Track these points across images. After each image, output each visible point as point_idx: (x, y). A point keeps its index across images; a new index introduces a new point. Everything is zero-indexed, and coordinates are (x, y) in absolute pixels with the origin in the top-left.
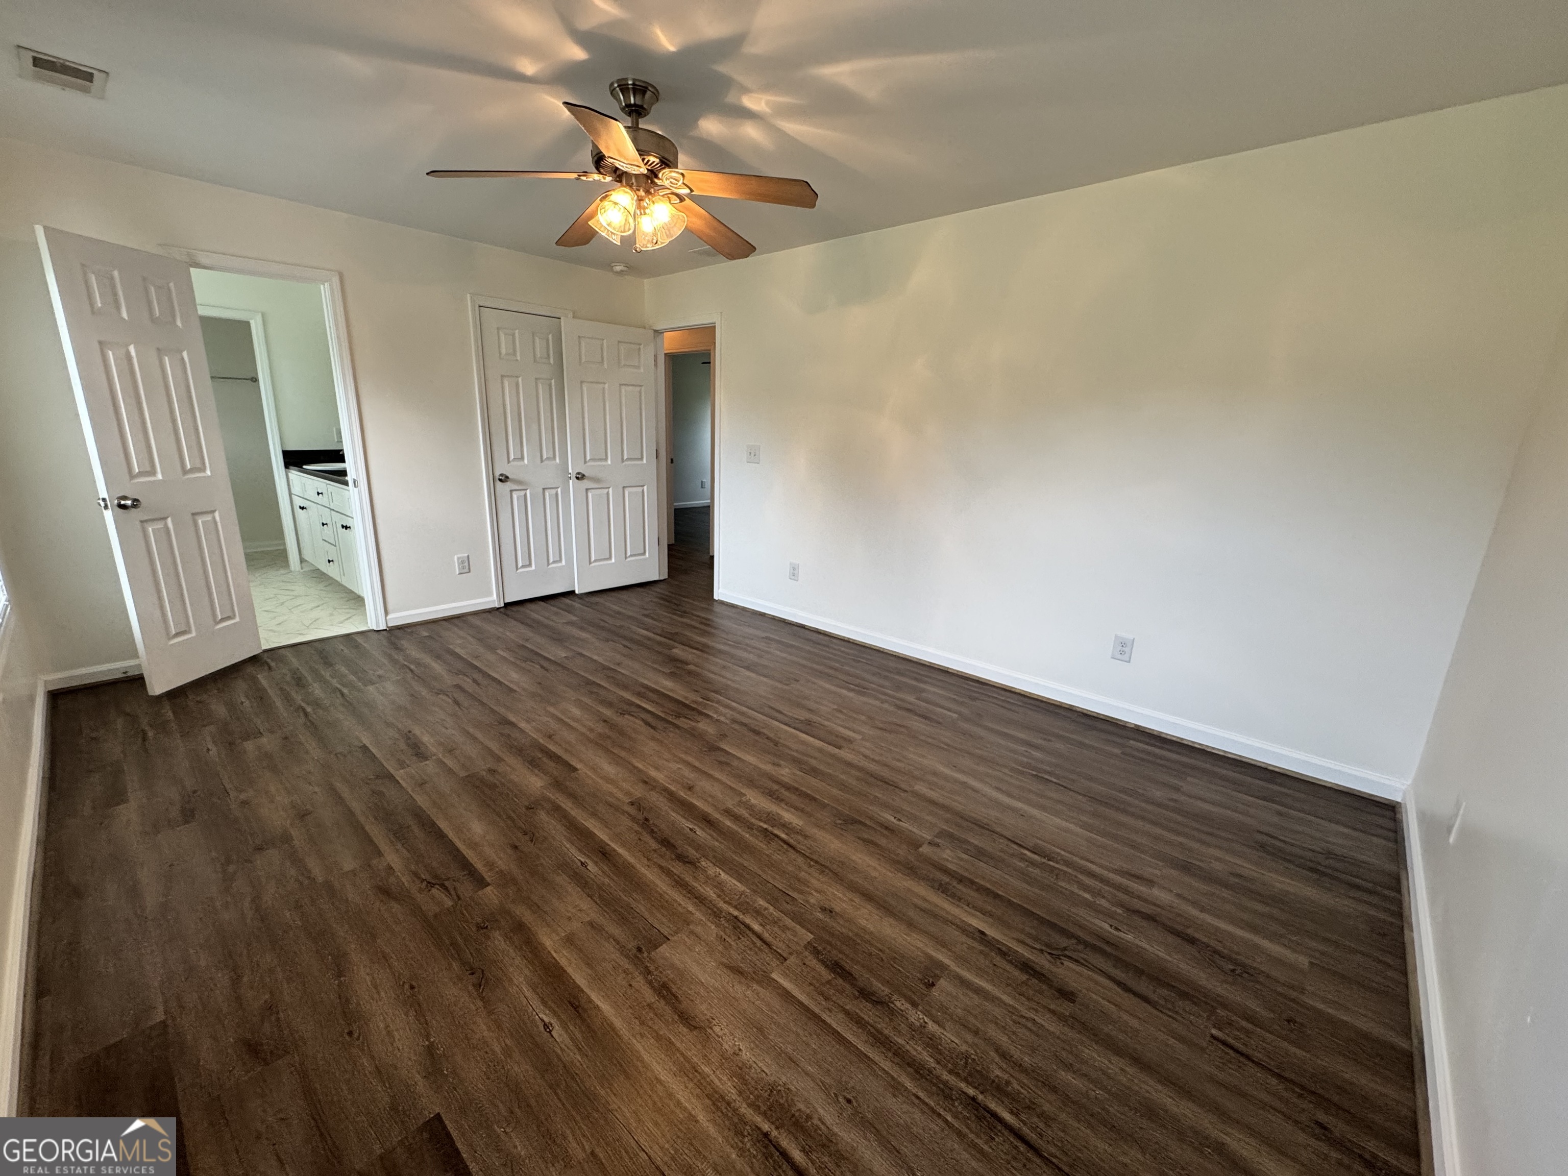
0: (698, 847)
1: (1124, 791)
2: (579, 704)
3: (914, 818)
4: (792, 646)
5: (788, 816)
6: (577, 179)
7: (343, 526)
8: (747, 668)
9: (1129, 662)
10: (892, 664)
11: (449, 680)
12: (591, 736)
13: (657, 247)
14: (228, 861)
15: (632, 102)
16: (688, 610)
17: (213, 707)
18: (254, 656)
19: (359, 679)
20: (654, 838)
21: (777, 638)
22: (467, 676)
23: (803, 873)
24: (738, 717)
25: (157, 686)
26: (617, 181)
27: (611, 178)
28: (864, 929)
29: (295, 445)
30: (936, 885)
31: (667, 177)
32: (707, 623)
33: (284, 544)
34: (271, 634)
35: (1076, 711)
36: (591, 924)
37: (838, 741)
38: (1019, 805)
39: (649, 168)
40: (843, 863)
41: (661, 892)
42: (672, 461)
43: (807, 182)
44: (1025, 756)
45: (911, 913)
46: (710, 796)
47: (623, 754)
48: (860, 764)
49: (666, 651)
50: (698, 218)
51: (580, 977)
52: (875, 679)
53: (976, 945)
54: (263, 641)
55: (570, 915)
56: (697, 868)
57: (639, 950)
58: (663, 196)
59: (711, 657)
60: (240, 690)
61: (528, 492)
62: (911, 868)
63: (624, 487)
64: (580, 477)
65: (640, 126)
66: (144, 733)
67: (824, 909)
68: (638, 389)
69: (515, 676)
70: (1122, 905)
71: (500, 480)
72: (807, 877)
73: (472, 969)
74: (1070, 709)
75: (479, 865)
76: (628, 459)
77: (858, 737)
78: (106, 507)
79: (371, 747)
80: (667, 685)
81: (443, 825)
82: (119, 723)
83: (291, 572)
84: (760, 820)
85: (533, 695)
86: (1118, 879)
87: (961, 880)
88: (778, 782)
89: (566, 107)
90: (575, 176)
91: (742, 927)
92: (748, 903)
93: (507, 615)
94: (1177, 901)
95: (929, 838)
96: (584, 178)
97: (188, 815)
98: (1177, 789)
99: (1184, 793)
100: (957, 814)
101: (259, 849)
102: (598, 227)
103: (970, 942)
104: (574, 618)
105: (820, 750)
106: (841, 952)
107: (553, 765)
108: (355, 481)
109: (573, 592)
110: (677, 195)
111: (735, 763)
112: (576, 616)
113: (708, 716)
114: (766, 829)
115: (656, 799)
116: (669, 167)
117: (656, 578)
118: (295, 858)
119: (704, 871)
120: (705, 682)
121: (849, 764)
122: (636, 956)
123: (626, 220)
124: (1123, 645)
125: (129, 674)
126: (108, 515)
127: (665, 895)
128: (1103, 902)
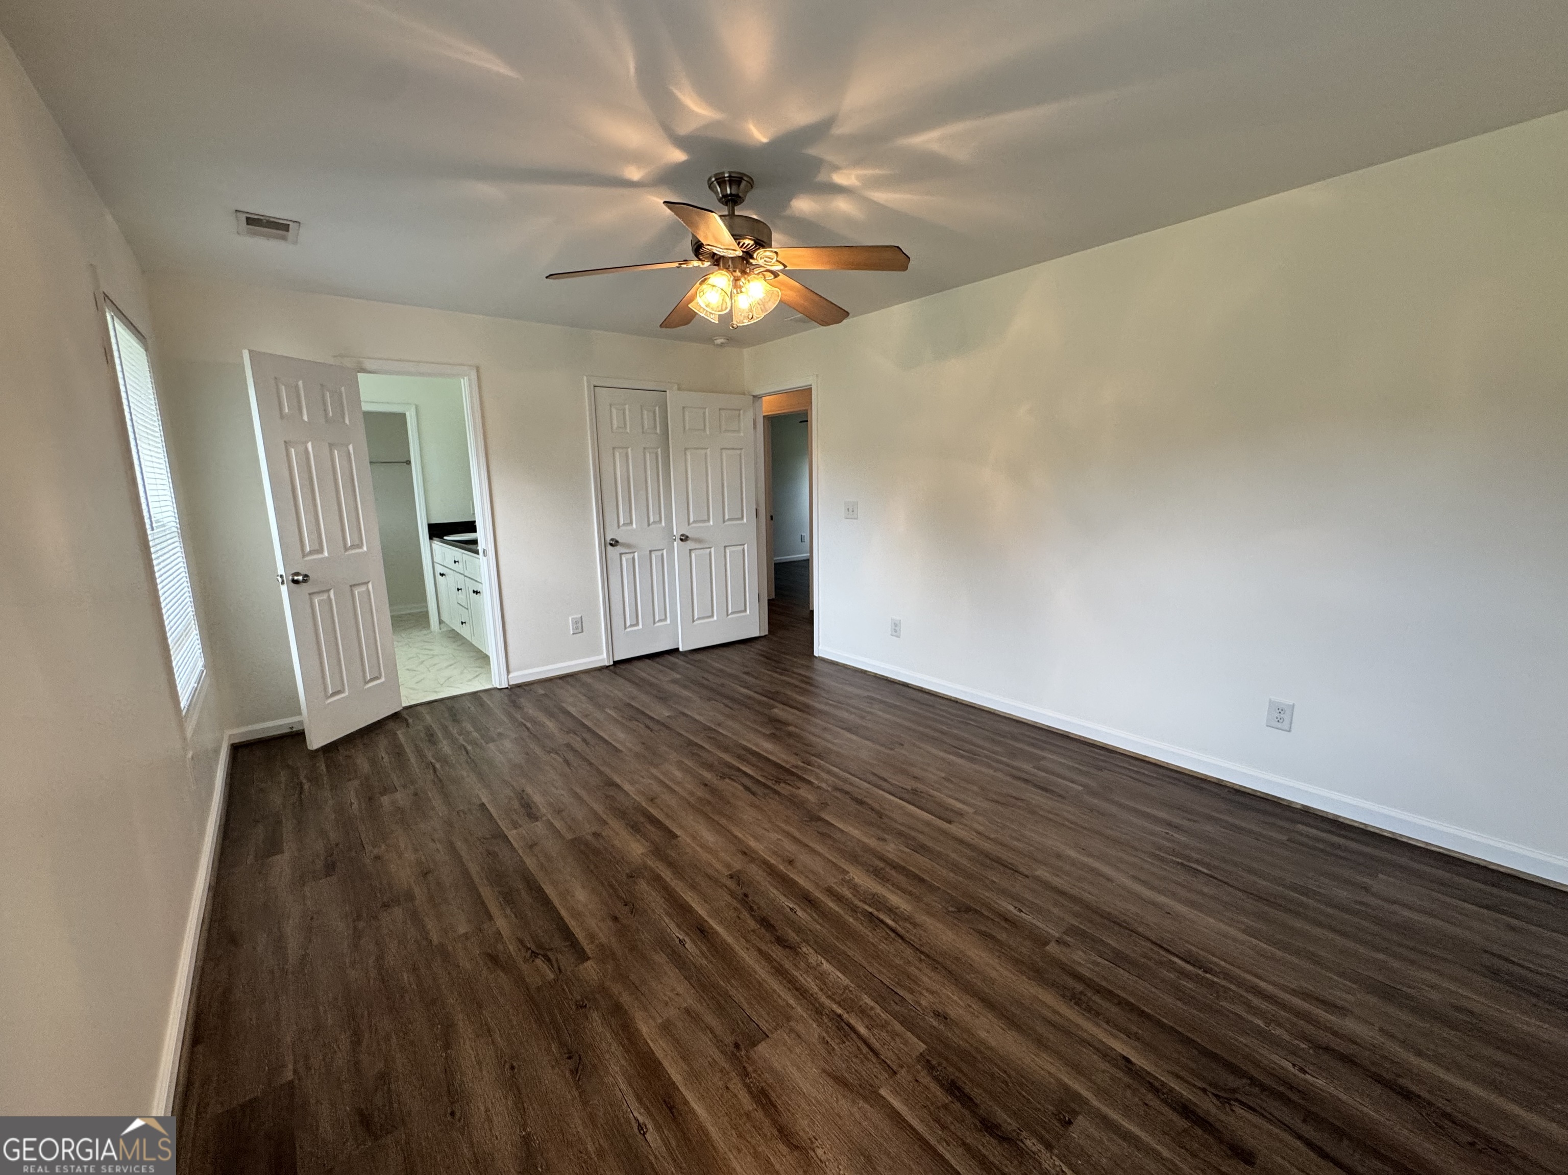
0: (799, 930)
1: (1294, 888)
2: (680, 765)
3: (1038, 910)
4: (896, 707)
5: (895, 899)
6: (678, 267)
7: (474, 592)
8: (849, 730)
9: (1289, 731)
10: (1005, 728)
11: (561, 738)
12: (692, 800)
13: (752, 322)
14: (359, 917)
15: (729, 192)
16: (788, 667)
17: (359, 761)
18: (396, 713)
19: (482, 736)
20: (753, 916)
21: (879, 697)
22: (576, 734)
23: (913, 968)
24: (840, 784)
25: (316, 740)
26: (715, 265)
27: (709, 263)
28: (982, 1042)
29: (440, 518)
30: (1068, 994)
31: (761, 256)
32: (808, 681)
33: (427, 607)
34: (411, 691)
35: (1226, 786)
36: (687, 1011)
37: (947, 815)
38: (1161, 899)
39: (745, 250)
40: (957, 959)
41: (760, 979)
42: (772, 518)
43: (898, 247)
44: (1164, 838)
45: (1041, 1029)
46: (812, 872)
47: (723, 821)
48: (972, 842)
49: (766, 711)
50: (791, 290)
51: (675, 1072)
52: (987, 745)
53: (1120, 1074)
54: (403, 699)
55: (667, 999)
56: (797, 954)
57: (737, 1046)
58: (758, 274)
59: (813, 719)
60: (382, 744)
61: (636, 554)
62: (1037, 971)
63: (725, 547)
64: (684, 538)
65: (736, 213)
66: (301, 785)
67: (937, 1014)
68: (738, 452)
69: (621, 735)
70: (1304, 1038)
71: (611, 545)
72: (916, 972)
73: (570, 1052)
74: (1219, 785)
75: (580, 935)
76: (729, 519)
77: (971, 810)
78: (283, 583)
79: (487, 805)
80: (767, 747)
81: (549, 890)
82: (283, 776)
83: (431, 632)
84: (865, 902)
85: (637, 756)
86: (1296, 1001)
87: (1099, 990)
88: (882, 858)
89: (667, 206)
90: (676, 264)
91: (846, 1027)
92: (853, 1001)
93: (615, 673)
94: (1381, 1039)
95: (1057, 935)
96: (684, 266)
97: (330, 868)
98: (1366, 889)
99: (1374, 895)
100: (1087, 906)
101: (386, 906)
102: (698, 308)
103: (1113, 1070)
104: (678, 676)
105: (928, 824)
106: (960, 1071)
107: (653, 829)
108: (484, 551)
109: (678, 649)
110: (772, 272)
111: (838, 836)
112: (678, 673)
113: (809, 783)
114: (871, 913)
115: (756, 873)
116: (763, 247)
117: (756, 634)
118: (415, 917)
119: (805, 956)
120: (806, 745)
121: (961, 842)
122: (733, 1054)
123: (723, 300)
124: (1281, 711)
125: (294, 729)
126: (284, 589)
127: (764, 983)
128: (1278, 1032)
